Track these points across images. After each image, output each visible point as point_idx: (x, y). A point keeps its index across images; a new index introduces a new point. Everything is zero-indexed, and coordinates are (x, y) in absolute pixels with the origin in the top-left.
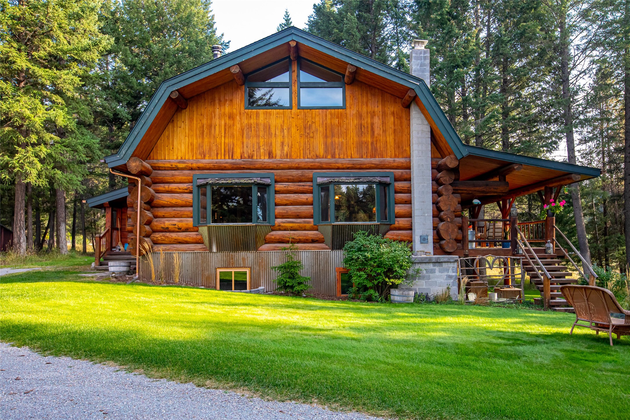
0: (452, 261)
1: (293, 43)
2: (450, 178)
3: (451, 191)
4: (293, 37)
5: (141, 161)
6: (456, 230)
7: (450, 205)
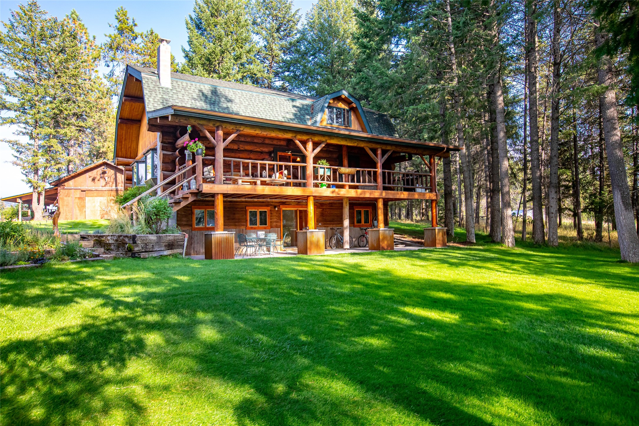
1: (129, 75)
2: (161, 138)
3: (161, 148)
4: (128, 71)
5: (117, 159)
6: (162, 177)
7: (161, 158)
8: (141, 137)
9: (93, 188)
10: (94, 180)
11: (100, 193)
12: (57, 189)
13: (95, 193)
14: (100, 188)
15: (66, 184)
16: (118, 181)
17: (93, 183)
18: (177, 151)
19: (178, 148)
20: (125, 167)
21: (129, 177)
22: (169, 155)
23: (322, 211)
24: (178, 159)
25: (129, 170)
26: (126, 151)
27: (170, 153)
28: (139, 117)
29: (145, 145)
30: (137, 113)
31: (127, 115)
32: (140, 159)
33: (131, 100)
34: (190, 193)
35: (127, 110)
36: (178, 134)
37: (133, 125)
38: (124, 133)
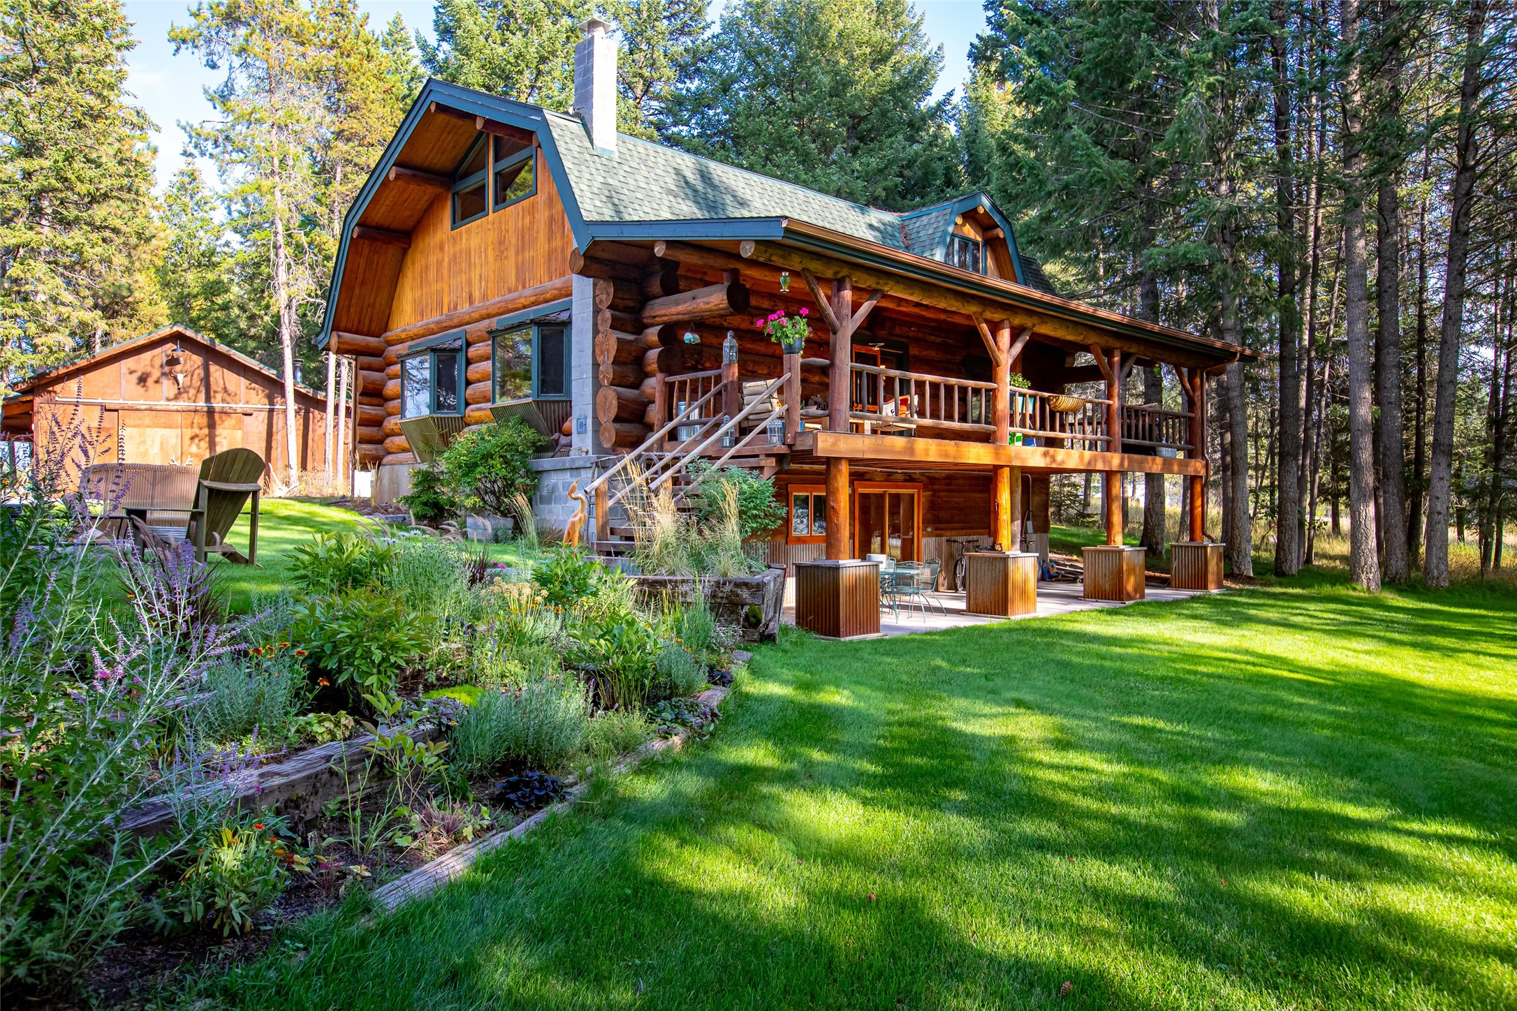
1: (433, 108)
2: (608, 294)
3: (609, 322)
4: (431, 98)
5: (339, 336)
6: (615, 402)
7: (608, 351)
8: (414, 279)
9: (142, 403)
10: (143, 380)
11: (163, 418)
12: (32, 401)
13: (148, 418)
14: (162, 404)
15: (58, 388)
16: (213, 387)
17: (140, 390)
18: (652, 334)
19: (652, 325)
20: (356, 360)
21: (370, 386)
22: (630, 342)
23: (933, 495)
24: (653, 354)
25: (370, 368)
26: (361, 314)
27: (631, 337)
28: (411, 223)
29: (440, 304)
30: (408, 213)
31: (380, 215)
32: (413, 339)
33: (414, 175)
34: (768, 455)
35: (388, 202)
36: (656, 286)
37: (389, 243)
38: (362, 266)
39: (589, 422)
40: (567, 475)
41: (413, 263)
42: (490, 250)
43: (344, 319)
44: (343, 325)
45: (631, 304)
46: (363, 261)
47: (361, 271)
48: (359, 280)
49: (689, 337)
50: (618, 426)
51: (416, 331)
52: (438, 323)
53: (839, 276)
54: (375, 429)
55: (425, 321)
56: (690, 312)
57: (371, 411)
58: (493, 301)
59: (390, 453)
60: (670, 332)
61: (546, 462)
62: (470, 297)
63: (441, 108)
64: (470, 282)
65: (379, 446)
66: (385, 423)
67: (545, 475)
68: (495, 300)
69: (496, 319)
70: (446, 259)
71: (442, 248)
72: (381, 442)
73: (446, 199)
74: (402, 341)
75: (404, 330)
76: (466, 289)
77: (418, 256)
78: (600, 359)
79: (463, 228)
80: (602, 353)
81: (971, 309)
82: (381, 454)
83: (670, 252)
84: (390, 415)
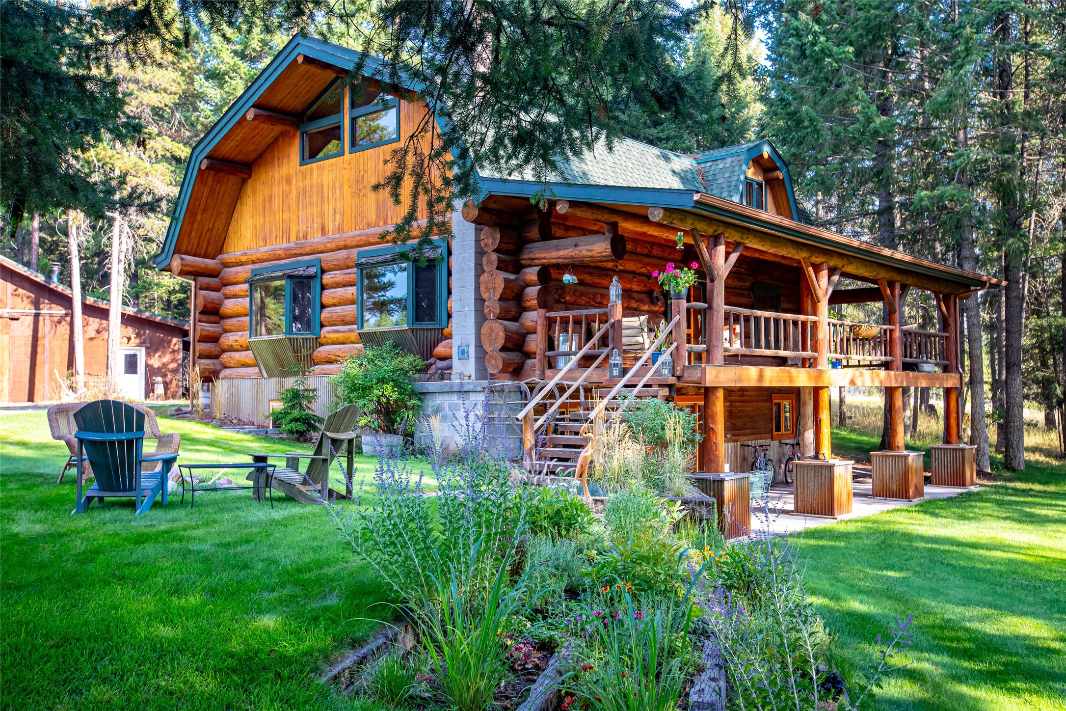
0: (479, 389)
1: (300, 60)
2: (494, 239)
3: (495, 264)
4: (299, 50)
5: (182, 259)
6: (502, 334)
7: (494, 288)
8: (254, 206)
18: (531, 274)
19: (529, 266)
20: (195, 280)
21: (210, 306)
22: (513, 281)
23: (731, 406)
24: (532, 292)
25: (208, 288)
26: (200, 238)
27: (512, 277)
28: (253, 156)
29: (287, 233)
30: (254, 147)
31: (228, 151)
32: (254, 262)
33: (269, 116)
34: (660, 386)
35: (238, 138)
36: (534, 233)
37: (233, 174)
38: (205, 194)
39: (472, 350)
40: (455, 399)
41: (254, 192)
42: (346, 187)
43: (186, 242)
44: (184, 248)
45: (512, 247)
46: (206, 190)
47: (204, 199)
48: (202, 207)
49: (568, 278)
50: (503, 354)
51: (259, 256)
52: (286, 249)
53: (716, 234)
54: (213, 345)
55: (269, 247)
56: (572, 257)
57: (209, 328)
58: (351, 234)
59: (226, 367)
60: (547, 274)
61: (432, 386)
62: (323, 228)
63: (308, 60)
64: (322, 215)
65: (215, 361)
66: (222, 340)
67: (429, 396)
68: (352, 234)
69: (355, 251)
70: (294, 191)
71: (288, 181)
72: (217, 357)
73: (294, 136)
74: (241, 264)
75: (245, 254)
76: (318, 221)
77: (259, 186)
78: (485, 296)
79: (315, 165)
80: (488, 290)
81: (802, 255)
82: (218, 367)
83: (571, 210)
84: (226, 331)
